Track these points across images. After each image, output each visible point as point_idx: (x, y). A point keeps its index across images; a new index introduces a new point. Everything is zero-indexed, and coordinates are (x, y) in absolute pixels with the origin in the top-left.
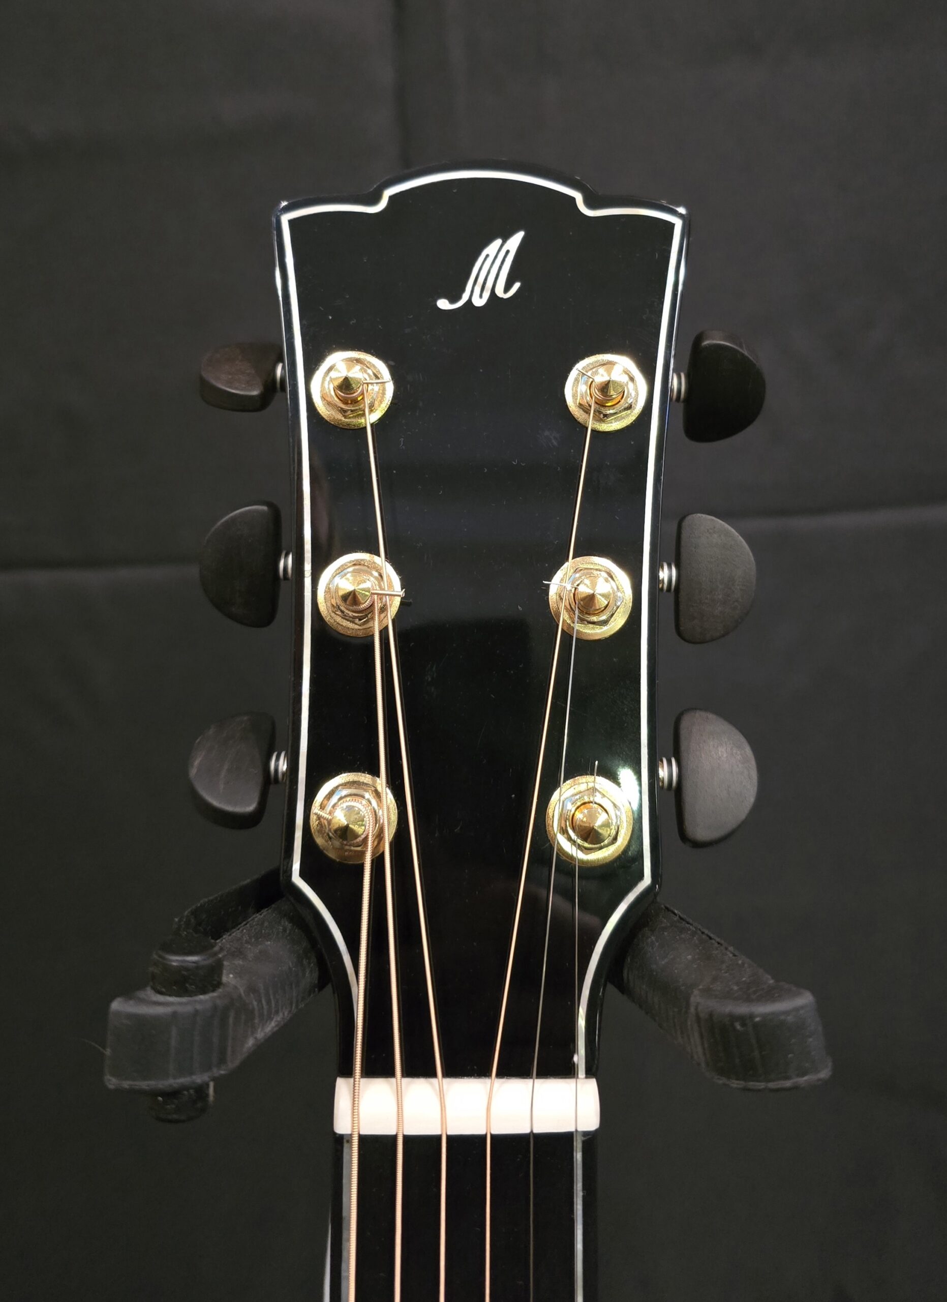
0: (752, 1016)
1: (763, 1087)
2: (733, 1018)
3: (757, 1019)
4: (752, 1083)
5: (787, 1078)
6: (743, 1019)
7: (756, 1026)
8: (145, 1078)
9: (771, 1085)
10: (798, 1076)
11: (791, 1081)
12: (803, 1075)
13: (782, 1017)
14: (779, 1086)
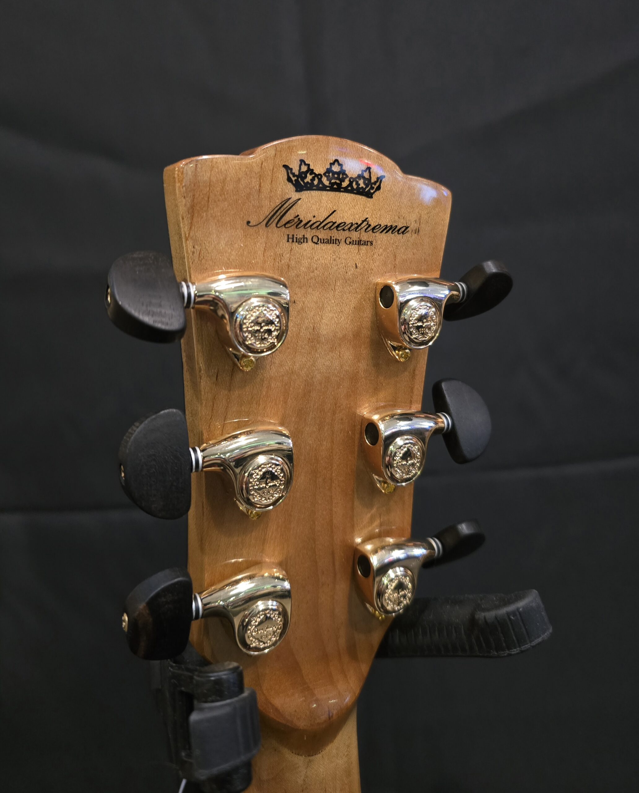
0: (518, 609)
1: (529, 647)
2: (508, 614)
3: (521, 610)
4: (524, 647)
5: (539, 637)
6: (514, 613)
9: (534, 643)
11: (541, 638)
13: (531, 605)
14: (537, 642)
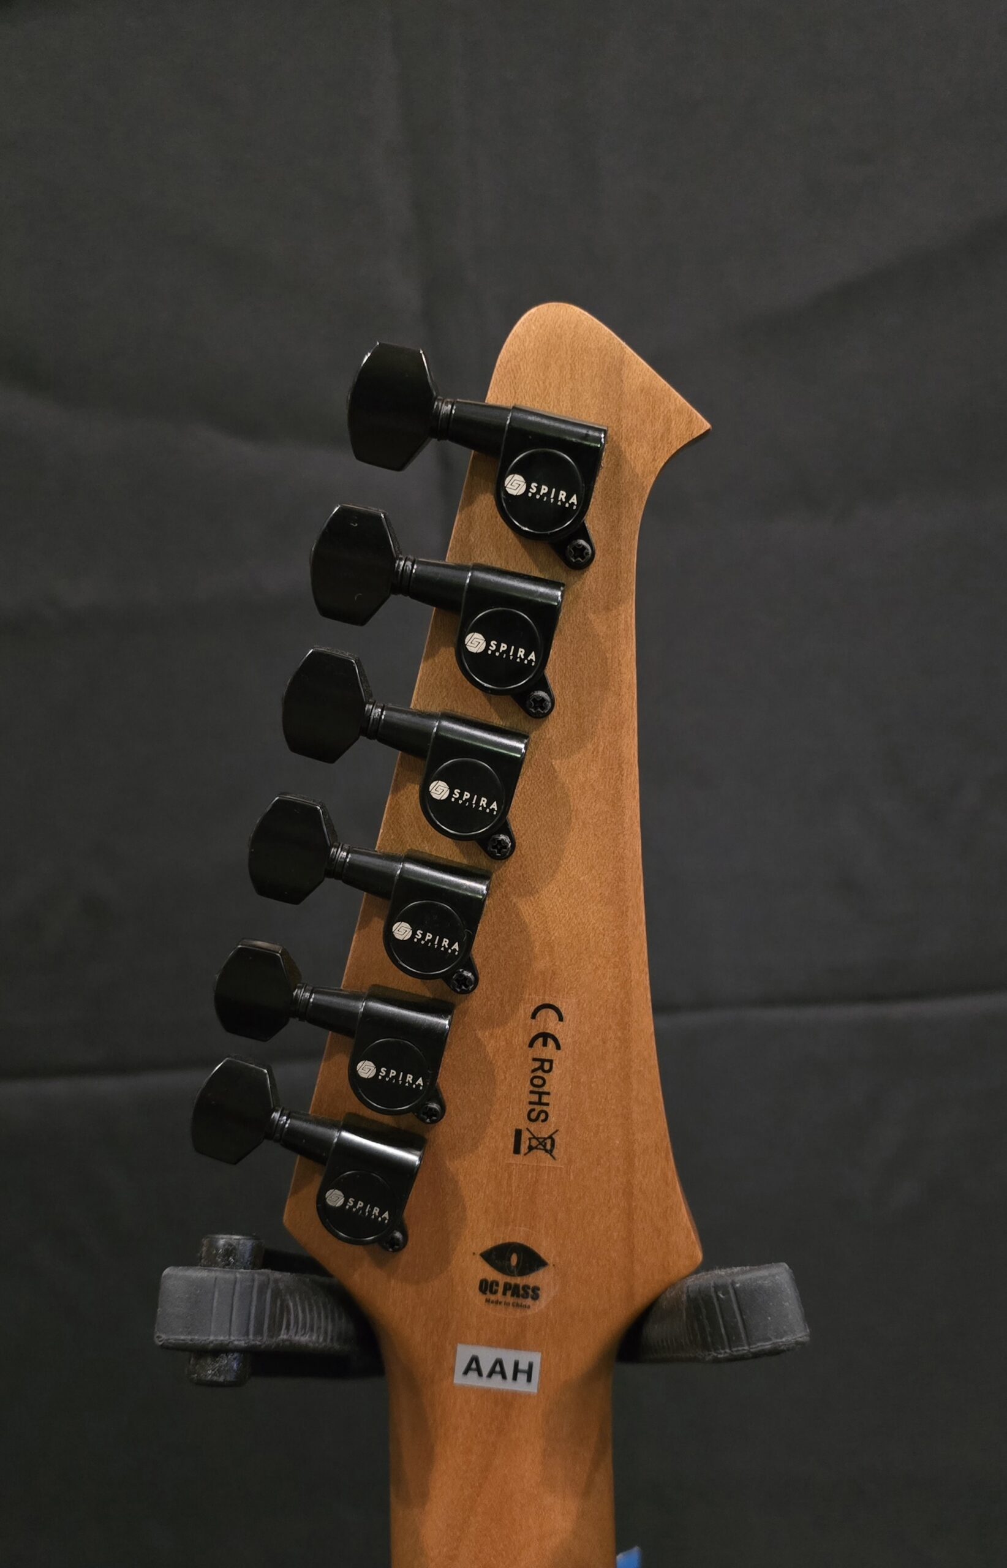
0: (732, 1283)
2: (718, 1287)
3: (738, 1285)
6: (724, 1288)
7: (735, 1291)
8: (189, 1333)
9: (754, 1348)
10: (777, 1338)
12: (781, 1338)
13: (760, 1282)
